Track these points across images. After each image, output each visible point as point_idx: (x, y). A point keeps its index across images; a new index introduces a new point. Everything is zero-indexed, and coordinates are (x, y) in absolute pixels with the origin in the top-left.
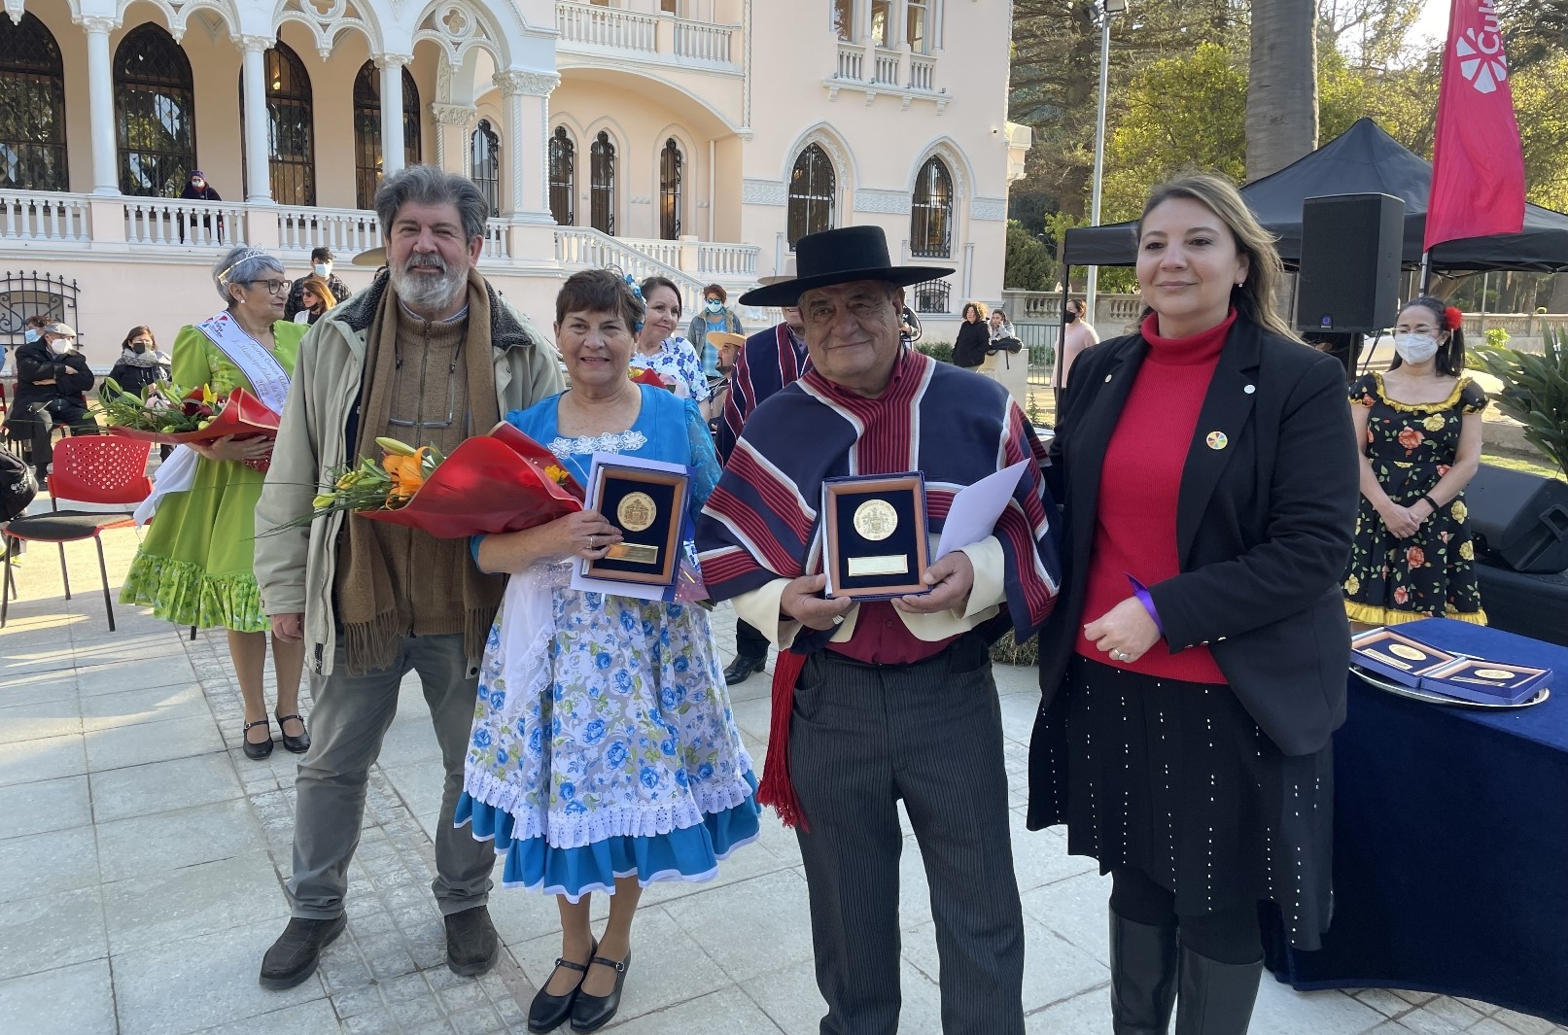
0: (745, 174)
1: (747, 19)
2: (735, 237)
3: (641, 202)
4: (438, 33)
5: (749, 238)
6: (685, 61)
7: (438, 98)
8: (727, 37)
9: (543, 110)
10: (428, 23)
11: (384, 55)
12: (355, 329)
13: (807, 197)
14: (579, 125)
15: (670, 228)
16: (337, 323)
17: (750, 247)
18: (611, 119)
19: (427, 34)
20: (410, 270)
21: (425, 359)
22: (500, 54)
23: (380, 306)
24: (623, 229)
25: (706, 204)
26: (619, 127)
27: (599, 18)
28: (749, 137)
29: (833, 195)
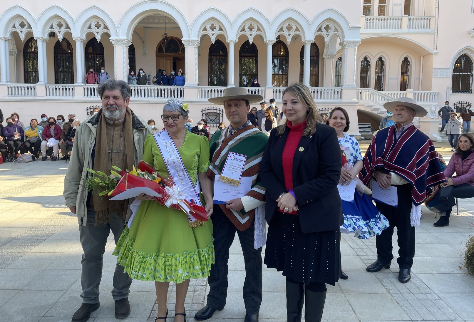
0: (434, 67)
1: (437, 14)
2: (430, 89)
3: (393, 79)
4: (322, 32)
5: (435, 88)
6: (412, 30)
7: (325, 52)
8: (429, 20)
9: (355, 52)
10: (320, 30)
11: (305, 41)
12: (93, 125)
13: (461, 73)
14: (372, 55)
15: (404, 87)
16: (87, 124)
17: (435, 93)
18: (384, 53)
19: (319, 33)
20: (107, 109)
21: (113, 133)
22: (341, 36)
23: (100, 118)
24: (386, 88)
25: (418, 78)
26: (386, 55)
27: (380, 20)
28: (436, 54)
29: (472, 72)
